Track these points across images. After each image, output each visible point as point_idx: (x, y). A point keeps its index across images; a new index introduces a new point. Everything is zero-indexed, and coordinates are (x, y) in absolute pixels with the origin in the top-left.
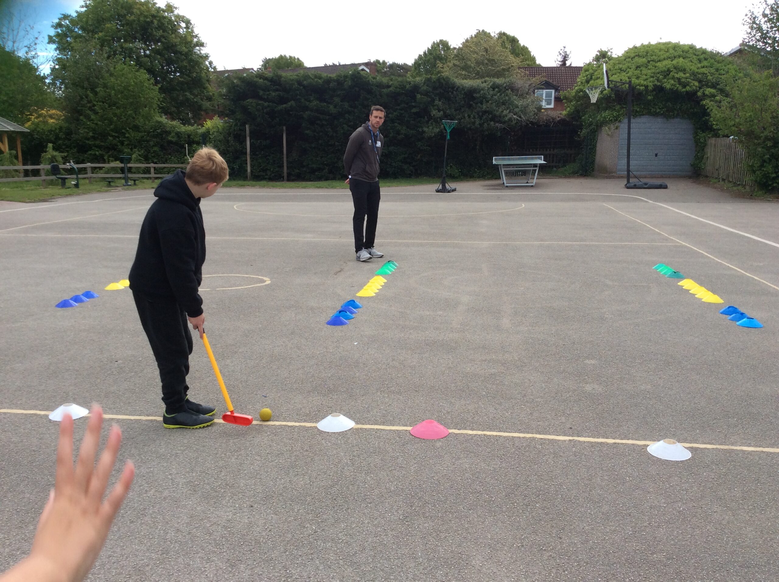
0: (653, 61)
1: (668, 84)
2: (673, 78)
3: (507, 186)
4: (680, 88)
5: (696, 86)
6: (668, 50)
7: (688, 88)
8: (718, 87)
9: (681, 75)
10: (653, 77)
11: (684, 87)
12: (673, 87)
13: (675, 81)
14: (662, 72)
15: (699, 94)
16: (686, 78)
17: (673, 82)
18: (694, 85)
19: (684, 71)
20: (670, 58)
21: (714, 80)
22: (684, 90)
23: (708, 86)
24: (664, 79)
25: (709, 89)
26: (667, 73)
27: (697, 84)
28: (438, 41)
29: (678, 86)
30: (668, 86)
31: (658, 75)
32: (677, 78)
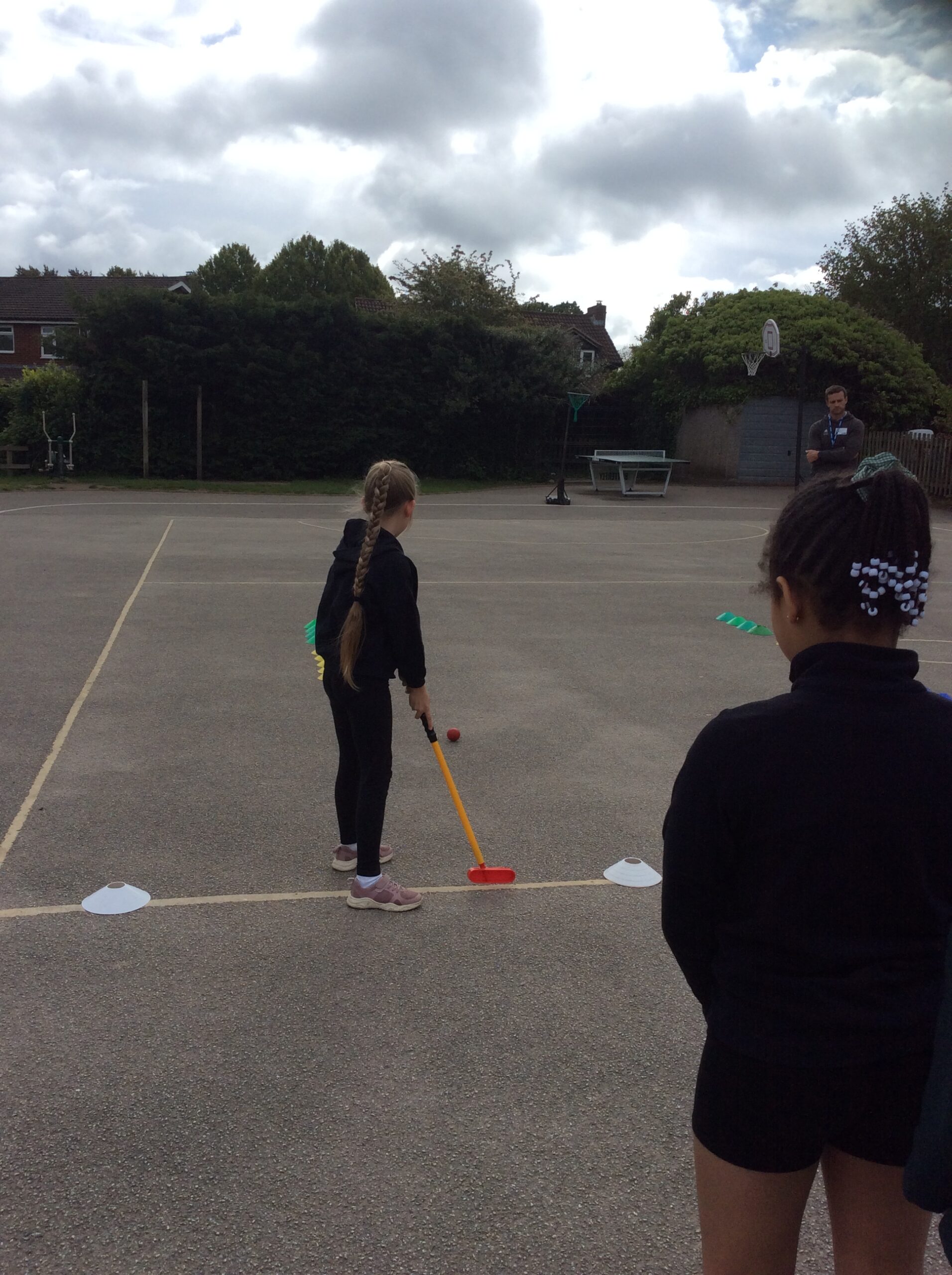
0: (785, 317)
1: (820, 353)
2: (827, 345)
3: (626, 496)
4: (836, 359)
5: (856, 358)
6: (799, 302)
7: (845, 360)
8: (880, 360)
9: (833, 340)
10: (795, 341)
11: (840, 358)
12: (827, 356)
13: (830, 349)
14: (808, 334)
15: (861, 367)
16: (843, 345)
17: (827, 350)
18: (852, 356)
19: (837, 334)
20: (808, 315)
21: (874, 351)
22: (840, 362)
23: (868, 360)
24: (812, 344)
25: (871, 362)
26: (817, 337)
27: (857, 355)
28: (231, 246)
29: (833, 355)
30: (821, 356)
31: (804, 339)
32: (832, 344)
